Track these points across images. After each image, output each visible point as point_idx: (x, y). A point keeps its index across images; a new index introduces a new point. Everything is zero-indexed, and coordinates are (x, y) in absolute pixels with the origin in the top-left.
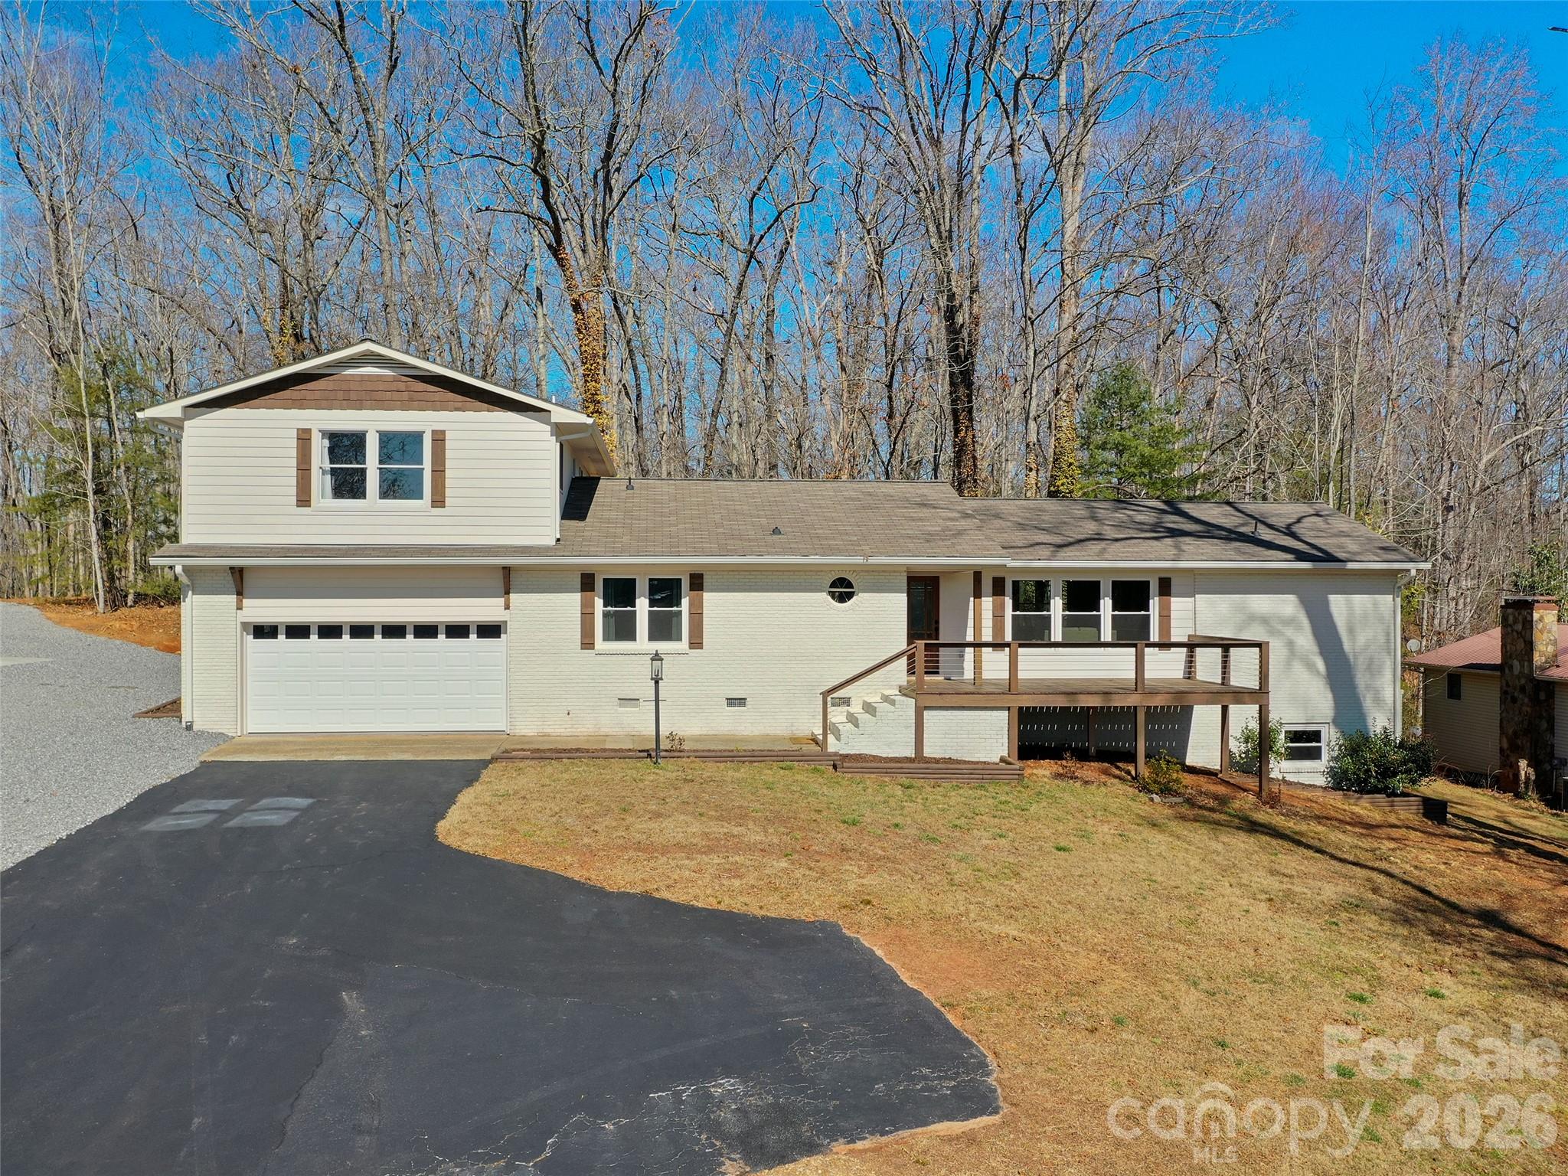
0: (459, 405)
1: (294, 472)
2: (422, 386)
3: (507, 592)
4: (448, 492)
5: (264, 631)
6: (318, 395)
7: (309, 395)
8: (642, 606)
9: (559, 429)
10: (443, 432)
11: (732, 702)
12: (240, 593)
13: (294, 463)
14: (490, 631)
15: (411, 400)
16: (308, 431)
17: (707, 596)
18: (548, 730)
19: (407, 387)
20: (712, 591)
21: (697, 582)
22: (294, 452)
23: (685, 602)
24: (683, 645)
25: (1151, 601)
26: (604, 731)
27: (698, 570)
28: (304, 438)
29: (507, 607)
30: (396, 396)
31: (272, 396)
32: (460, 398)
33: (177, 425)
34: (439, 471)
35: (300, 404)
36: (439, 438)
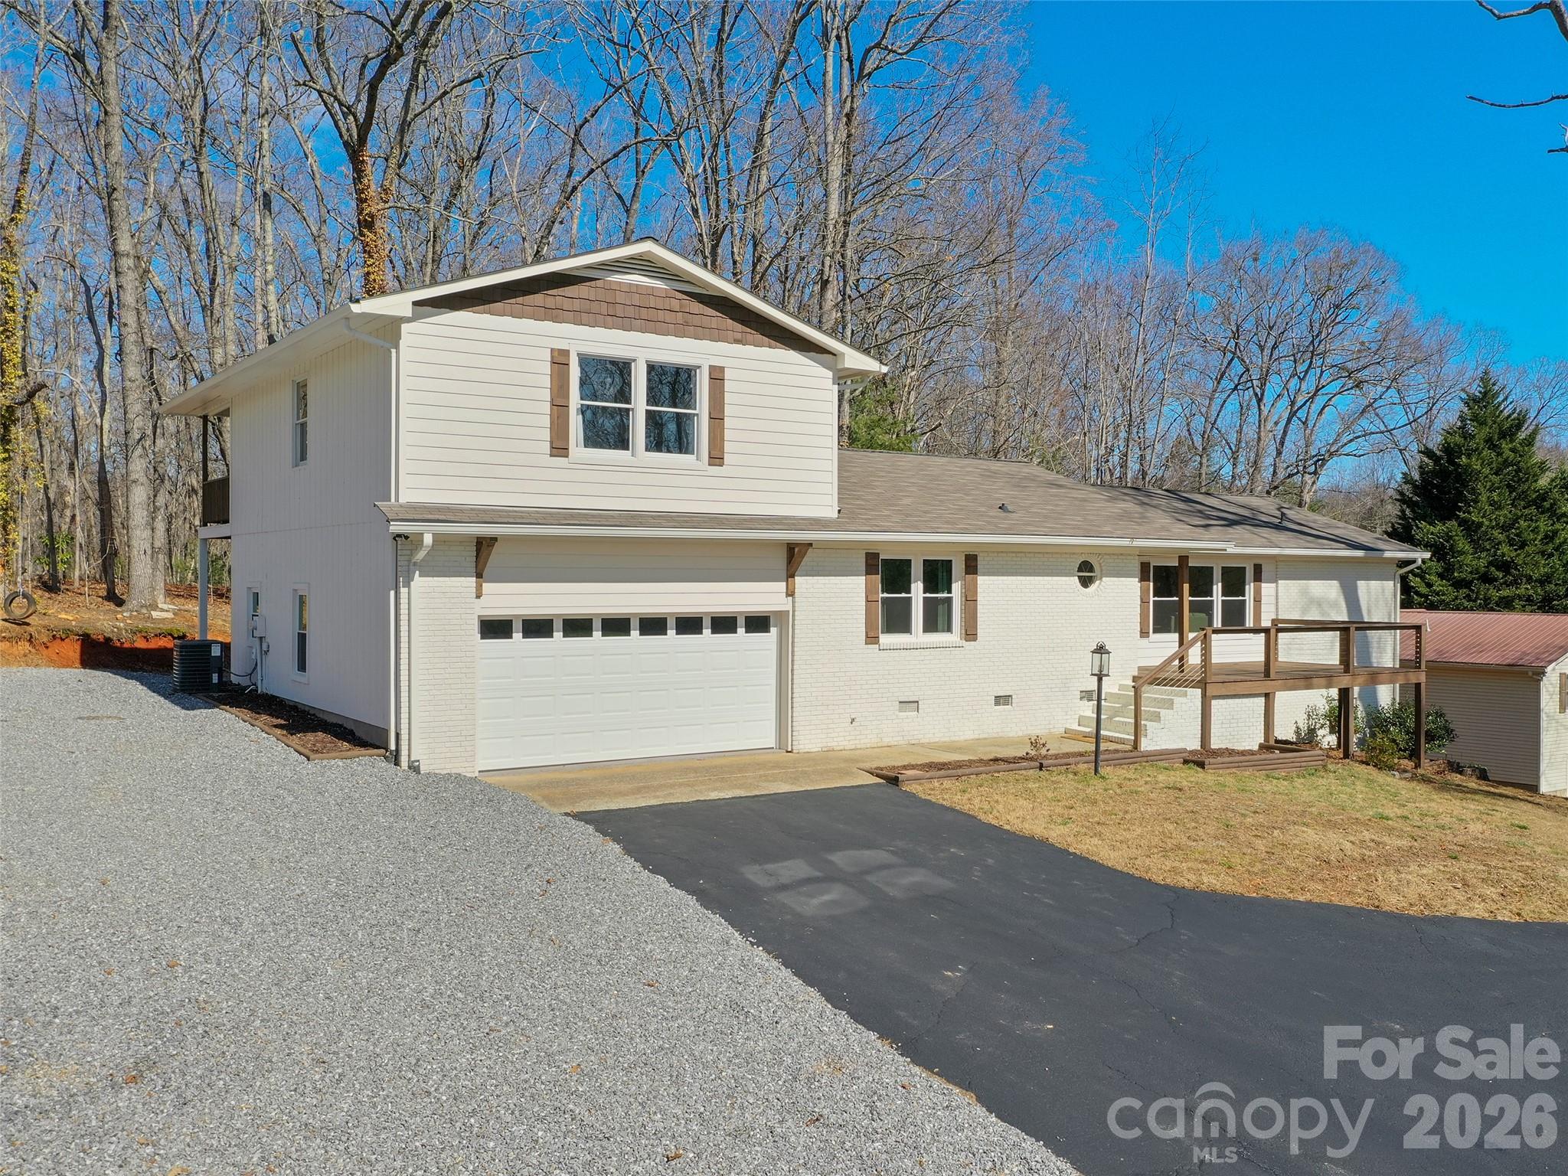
0: (739, 336)
1: (547, 408)
2: (696, 307)
3: (791, 575)
4: (728, 447)
5: (495, 628)
6: (577, 305)
7: (567, 304)
8: (917, 592)
9: (842, 377)
10: (722, 369)
11: (1002, 700)
12: (479, 575)
13: (547, 395)
14: (758, 623)
15: (686, 324)
16: (565, 353)
17: (982, 581)
18: (833, 744)
19: (681, 307)
20: (984, 575)
21: (972, 565)
22: (547, 381)
23: (956, 587)
24: (954, 637)
25: (1247, 587)
26: (887, 741)
27: (971, 551)
28: (559, 361)
29: (790, 593)
30: (669, 317)
31: (520, 300)
32: (739, 327)
33: (391, 328)
34: (717, 418)
35: (553, 315)
36: (717, 377)
